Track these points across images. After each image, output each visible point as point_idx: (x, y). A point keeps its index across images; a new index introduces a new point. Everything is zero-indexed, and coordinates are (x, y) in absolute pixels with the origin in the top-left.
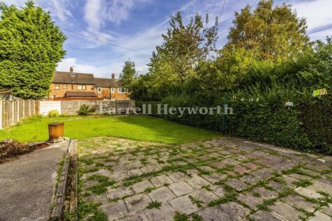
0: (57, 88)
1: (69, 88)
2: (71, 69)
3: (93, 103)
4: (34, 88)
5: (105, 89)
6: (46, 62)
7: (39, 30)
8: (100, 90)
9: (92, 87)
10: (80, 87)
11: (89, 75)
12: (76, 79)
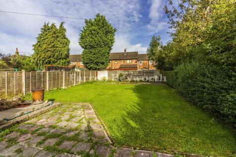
0: (116, 63)
1: (122, 62)
2: (125, 50)
3: (127, 73)
4: (97, 64)
5: (145, 62)
6: (102, 47)
7: (99, 29)
8: (141, 63)
9: (136, 60)
10: (128, 61)
11: (135, 52)
12: (126, 56)
